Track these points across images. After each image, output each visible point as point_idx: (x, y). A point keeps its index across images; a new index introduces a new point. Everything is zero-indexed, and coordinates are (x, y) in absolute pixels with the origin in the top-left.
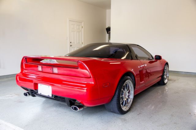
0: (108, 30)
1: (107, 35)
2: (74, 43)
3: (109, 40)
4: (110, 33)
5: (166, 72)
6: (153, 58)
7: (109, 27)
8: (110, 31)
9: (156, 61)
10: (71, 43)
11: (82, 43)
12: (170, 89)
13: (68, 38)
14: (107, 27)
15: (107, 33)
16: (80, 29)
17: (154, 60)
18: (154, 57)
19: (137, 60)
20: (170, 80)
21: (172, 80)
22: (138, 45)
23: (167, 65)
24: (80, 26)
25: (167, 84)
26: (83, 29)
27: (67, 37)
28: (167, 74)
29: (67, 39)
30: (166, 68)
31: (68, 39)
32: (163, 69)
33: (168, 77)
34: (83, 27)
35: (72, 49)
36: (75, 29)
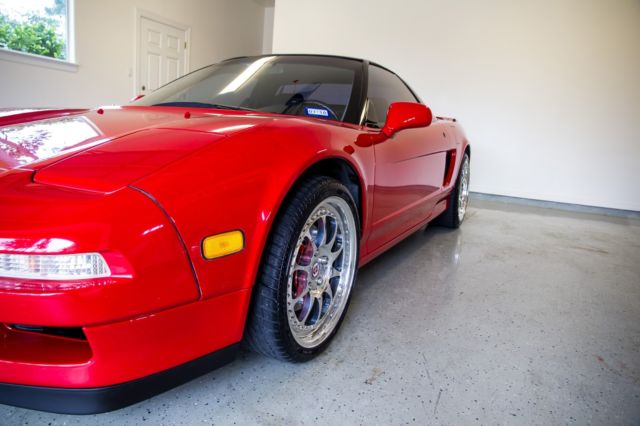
10: (144, 88)
13: (134, 71)
16: (178, 50)
24: (179, 40)
26: (187, 52)
27: (131, 70)
31: (134, 74)
34: (188, 45)
36: (160, 46)
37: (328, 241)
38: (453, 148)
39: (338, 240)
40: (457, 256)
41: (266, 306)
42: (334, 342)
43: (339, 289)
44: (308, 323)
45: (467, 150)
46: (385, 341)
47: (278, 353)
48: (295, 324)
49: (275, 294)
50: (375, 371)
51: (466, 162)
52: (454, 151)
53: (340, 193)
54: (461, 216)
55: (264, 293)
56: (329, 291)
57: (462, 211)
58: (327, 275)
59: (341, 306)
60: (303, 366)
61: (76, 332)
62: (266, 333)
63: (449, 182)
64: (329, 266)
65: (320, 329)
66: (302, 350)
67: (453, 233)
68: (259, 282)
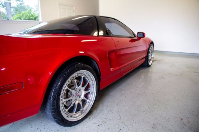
5: (150, 53)
6: (135, 36)
9: (139, 40)
12: (154, 72)
17: (136, 38)
18: (136, 34)
19: (108, 36)
20: (155, 60)
21: (157, 61)
22: (115, 19)
23: (152, 45)
25: (152, 66)
28: (151, 55)
30: (150, 49)
32: (147, 49)
33: (153, 58)
50: (103, 122)
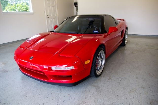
0: (76, 4)
1: (75, 8)
2: (51, 15)
3: (76, 12)
4: (77, 6)
7: (76, 2)
8: (77, 5)
10: (48, 15)
11: (57, 15)
13: (45, 11)
14: (74, 2)
15: (74, 7)
16: (54, 4)
24: (54, 2)
26: (56, 4)
29: (45, 13)
35: (49, 20)
36: (50, 4)
37: (100, 57)
38: (123, 29)
39: (102, 57)
40: (125, 52)
41: (93, 69)
42: (102, 73)
43: (102, 65)
44: (98, 71)
45: (127, 28)
46: (111, 73)
47: (94, 76)
48: (97, 71)
49: (94, 68)
50: (110, 78)
51: (127, 31)
52: (123, 30)
53: (102, 50)
54: (126, 43)
55: (92, 68)
56: (101, 65)
57: (126, 42)
58: (101, 63)
59: (103, 68)
60: (98, 78)
61: (71, 76)
62: (93, 73)
63: (122, 37)
64: (101, 61)
65: (100, 72)
66: (98, 75)
67: (124, 47)
68: (92, 66)
